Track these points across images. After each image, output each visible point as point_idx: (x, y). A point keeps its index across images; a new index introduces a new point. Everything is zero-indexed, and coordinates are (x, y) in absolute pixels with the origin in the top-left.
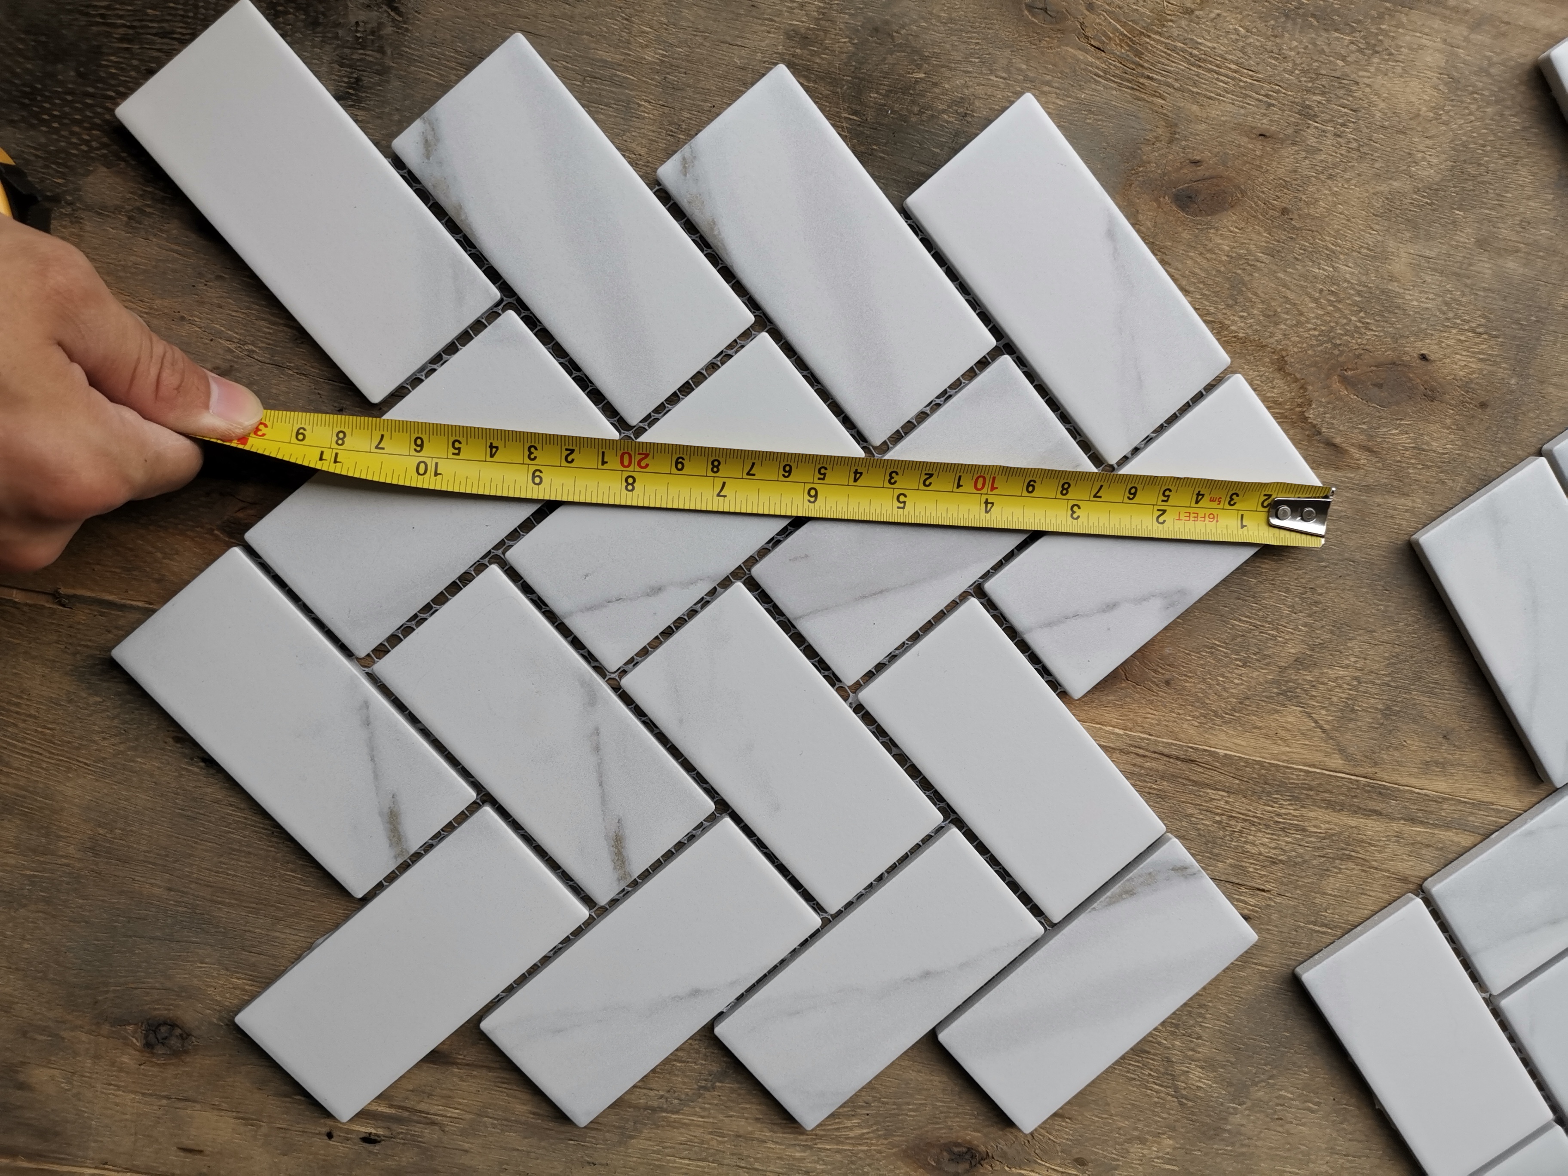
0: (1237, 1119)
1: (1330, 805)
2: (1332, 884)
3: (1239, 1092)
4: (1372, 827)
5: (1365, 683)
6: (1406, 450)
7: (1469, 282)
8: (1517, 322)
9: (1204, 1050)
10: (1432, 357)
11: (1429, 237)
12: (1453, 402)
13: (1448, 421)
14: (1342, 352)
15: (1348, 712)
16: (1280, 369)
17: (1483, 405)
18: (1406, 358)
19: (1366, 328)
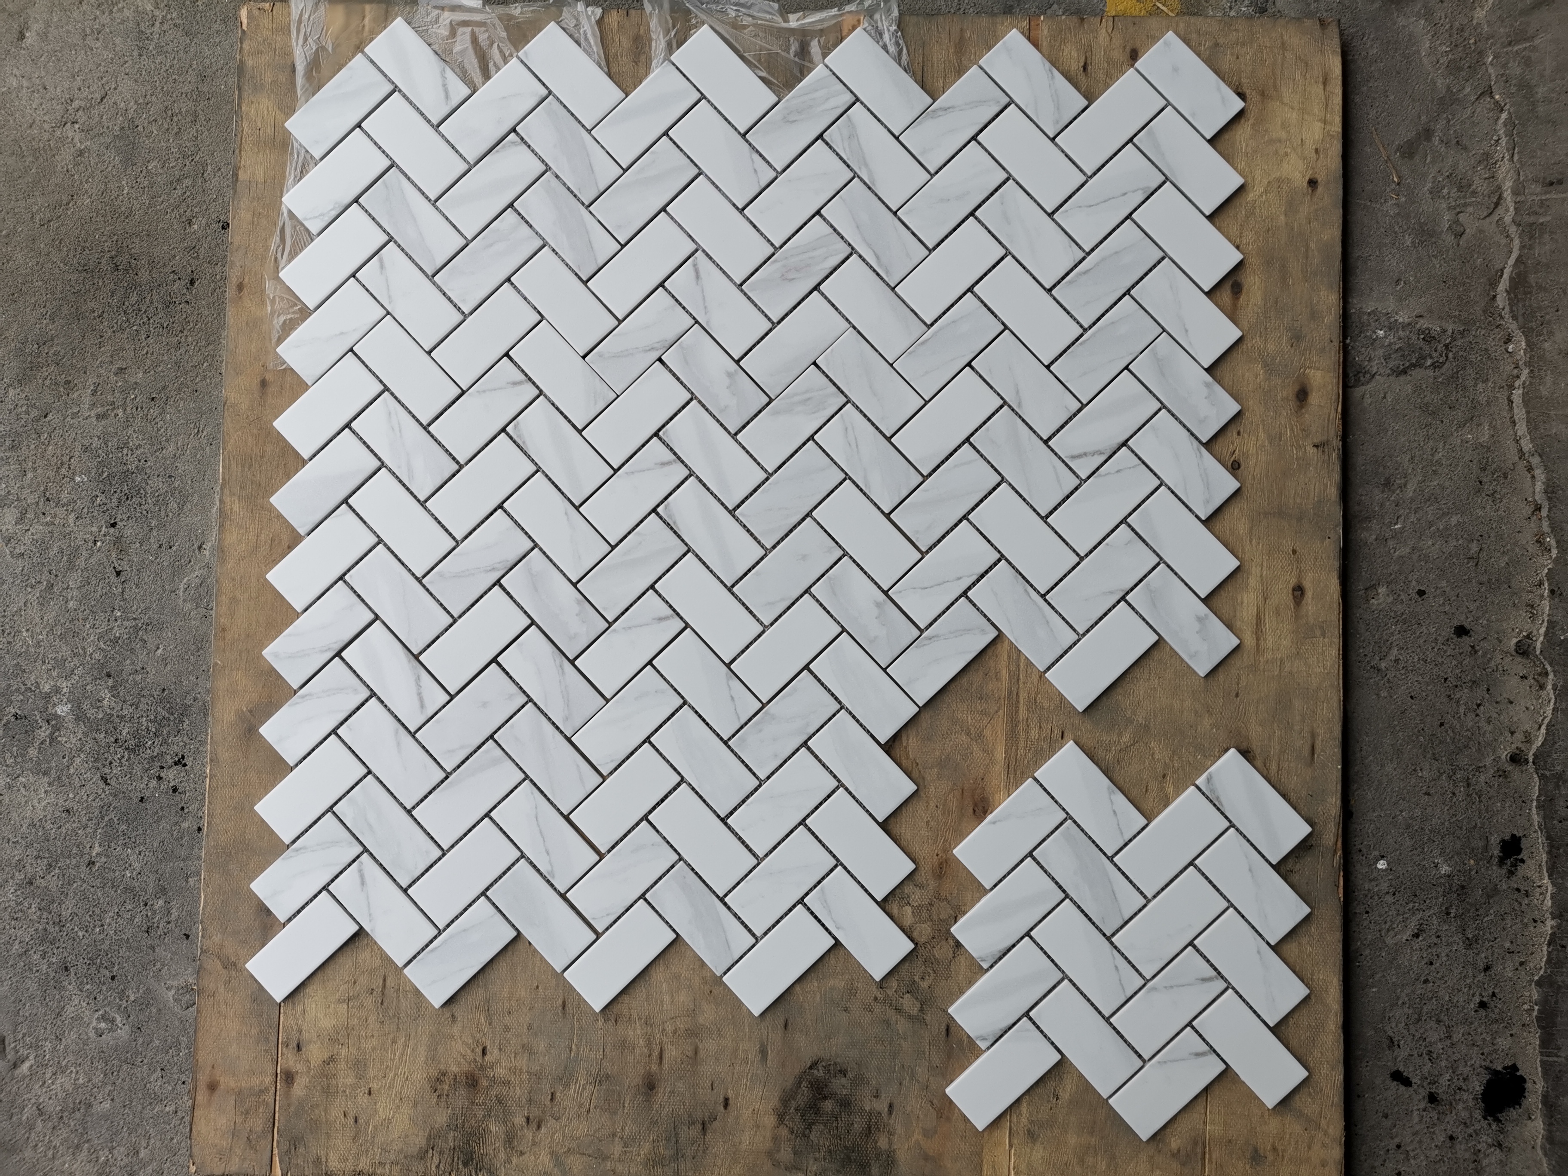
0: (1140, 720)
1: (1017, 712)
2: (1046, 704)
3: (1129, 721)
4: (1023, 695)
9: (1115, 738)
15: (983, 713)
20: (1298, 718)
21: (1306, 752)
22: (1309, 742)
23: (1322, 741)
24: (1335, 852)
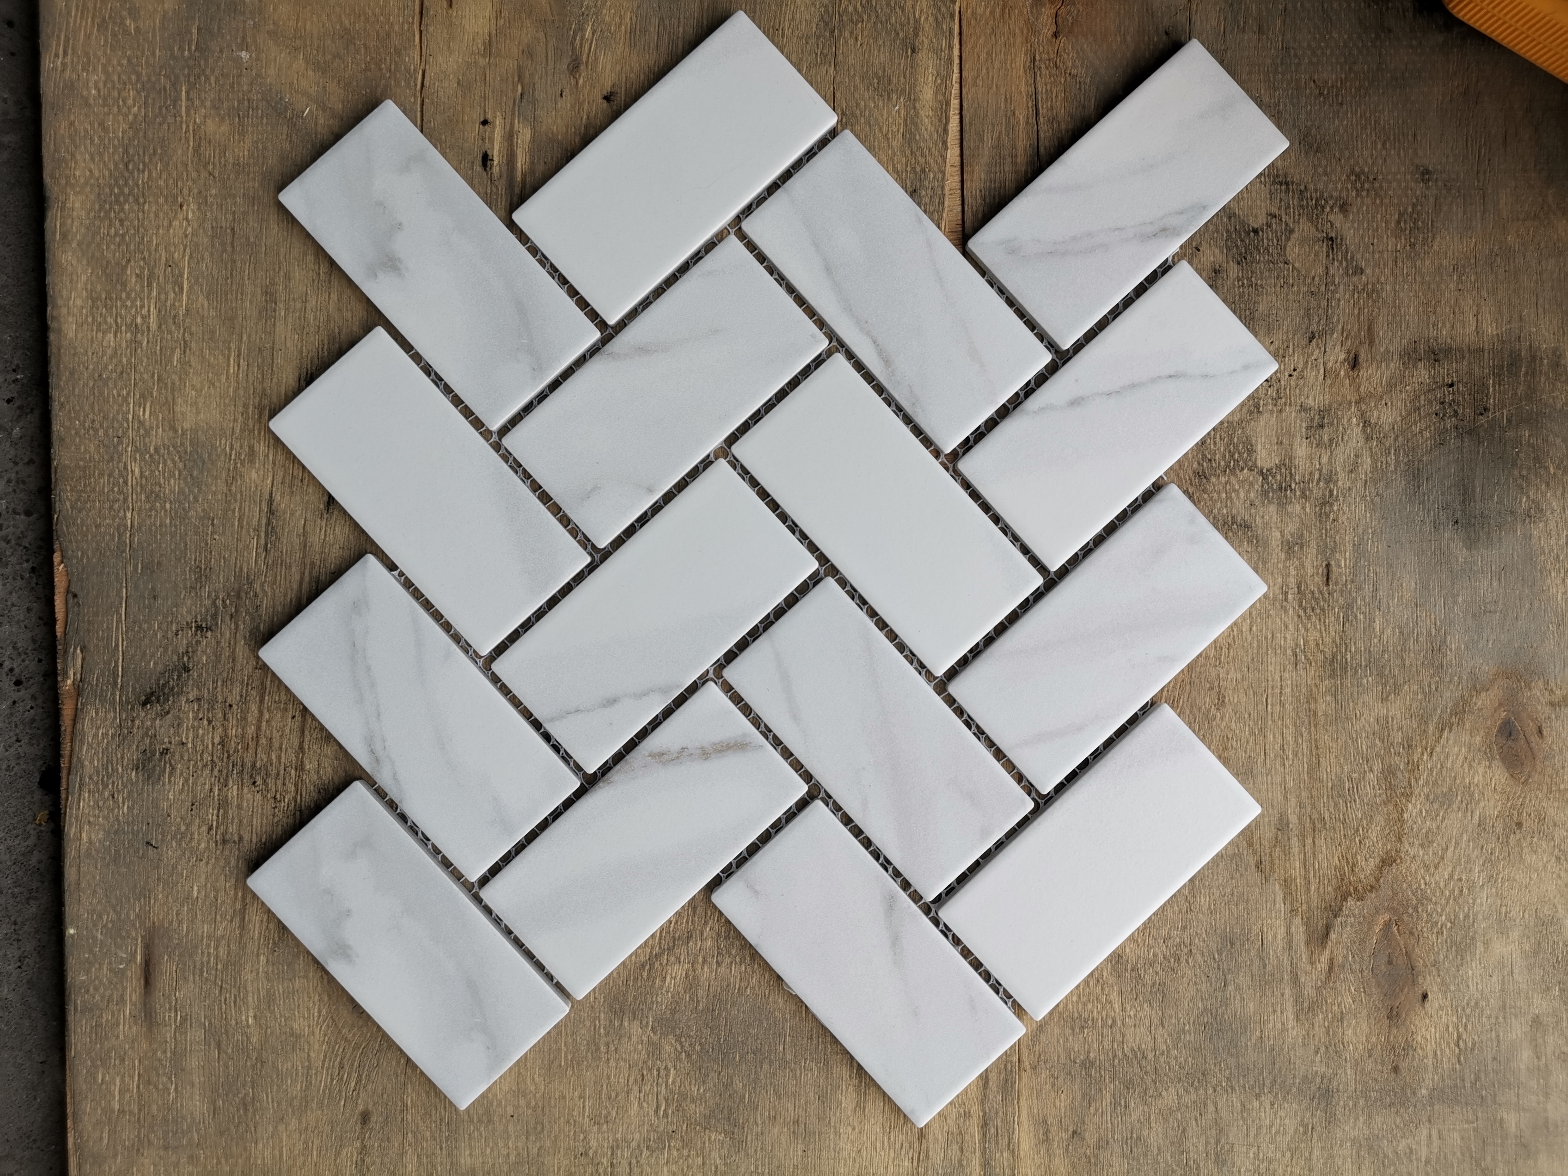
3: (666, 1024)
5: (1112, 1032)
6: (1339, 1005)
7: (1501, 1019)
8: (1478, 1079)
10: (1427, 1005)
11: (1530, 968)
12: (1392, 1039)
13: (1374, 1039)
14: (1411, 916)
16: (1383, 861)
17: (1396, 1069)
18: (1420, 980)
19: (1437, 933)
20: (194, 1062)
21: (167, 968)
22: (158, 995)
23: (122, 1000)
24: (79, 691)
